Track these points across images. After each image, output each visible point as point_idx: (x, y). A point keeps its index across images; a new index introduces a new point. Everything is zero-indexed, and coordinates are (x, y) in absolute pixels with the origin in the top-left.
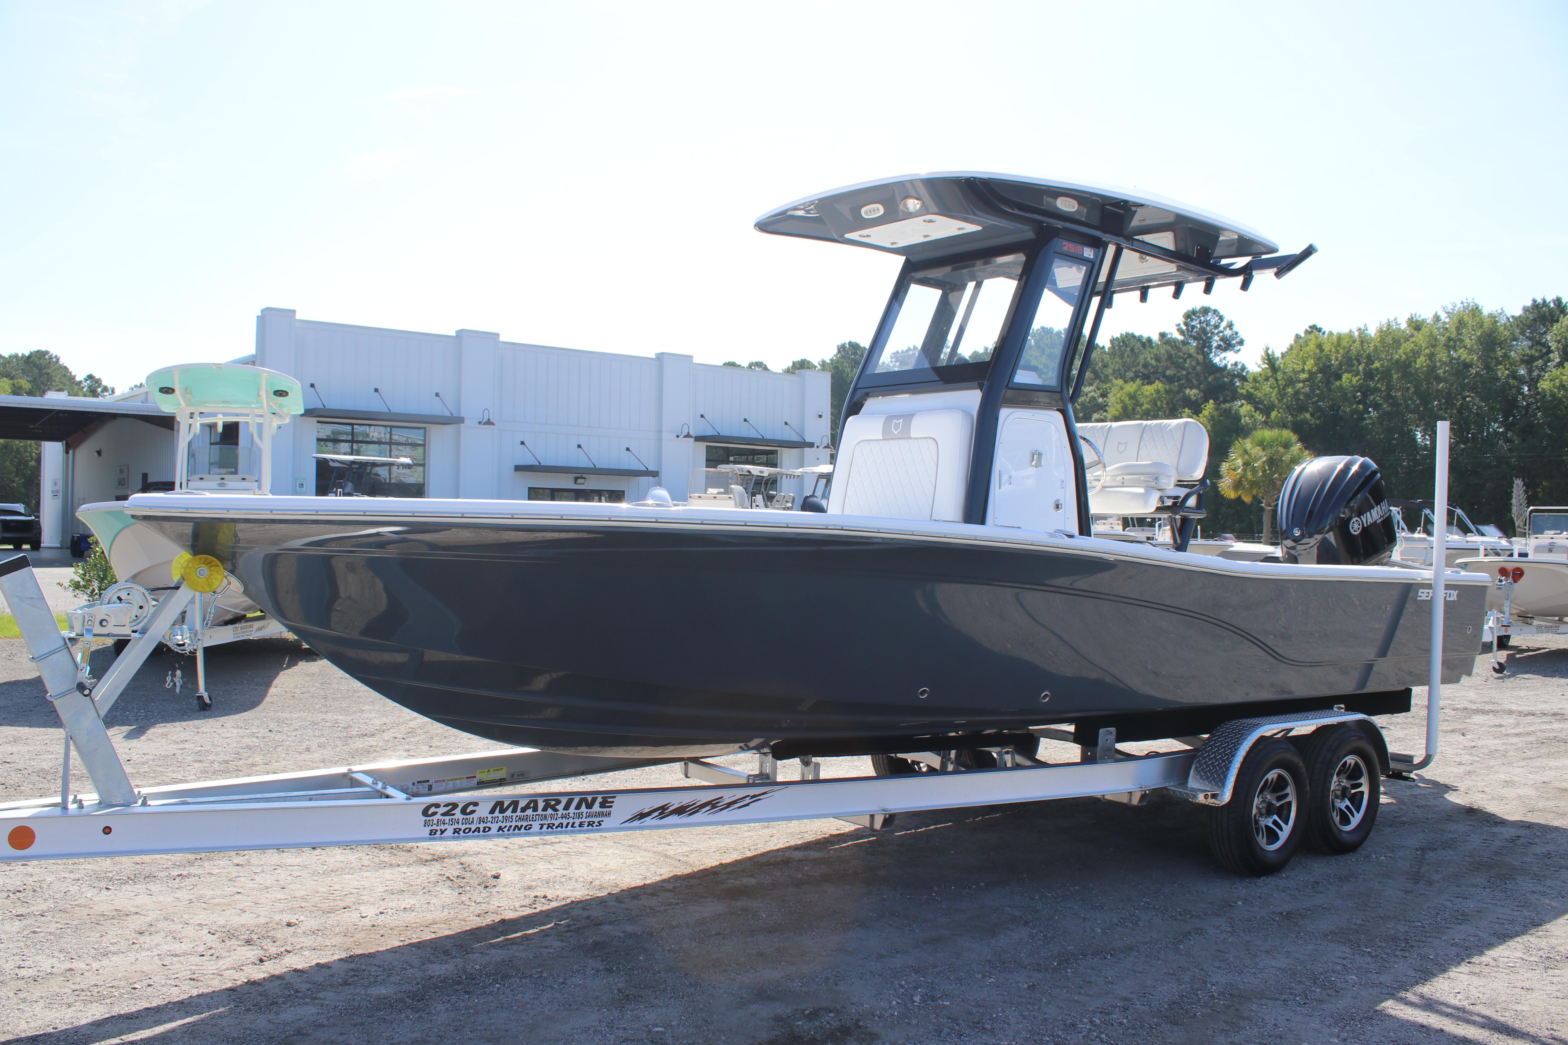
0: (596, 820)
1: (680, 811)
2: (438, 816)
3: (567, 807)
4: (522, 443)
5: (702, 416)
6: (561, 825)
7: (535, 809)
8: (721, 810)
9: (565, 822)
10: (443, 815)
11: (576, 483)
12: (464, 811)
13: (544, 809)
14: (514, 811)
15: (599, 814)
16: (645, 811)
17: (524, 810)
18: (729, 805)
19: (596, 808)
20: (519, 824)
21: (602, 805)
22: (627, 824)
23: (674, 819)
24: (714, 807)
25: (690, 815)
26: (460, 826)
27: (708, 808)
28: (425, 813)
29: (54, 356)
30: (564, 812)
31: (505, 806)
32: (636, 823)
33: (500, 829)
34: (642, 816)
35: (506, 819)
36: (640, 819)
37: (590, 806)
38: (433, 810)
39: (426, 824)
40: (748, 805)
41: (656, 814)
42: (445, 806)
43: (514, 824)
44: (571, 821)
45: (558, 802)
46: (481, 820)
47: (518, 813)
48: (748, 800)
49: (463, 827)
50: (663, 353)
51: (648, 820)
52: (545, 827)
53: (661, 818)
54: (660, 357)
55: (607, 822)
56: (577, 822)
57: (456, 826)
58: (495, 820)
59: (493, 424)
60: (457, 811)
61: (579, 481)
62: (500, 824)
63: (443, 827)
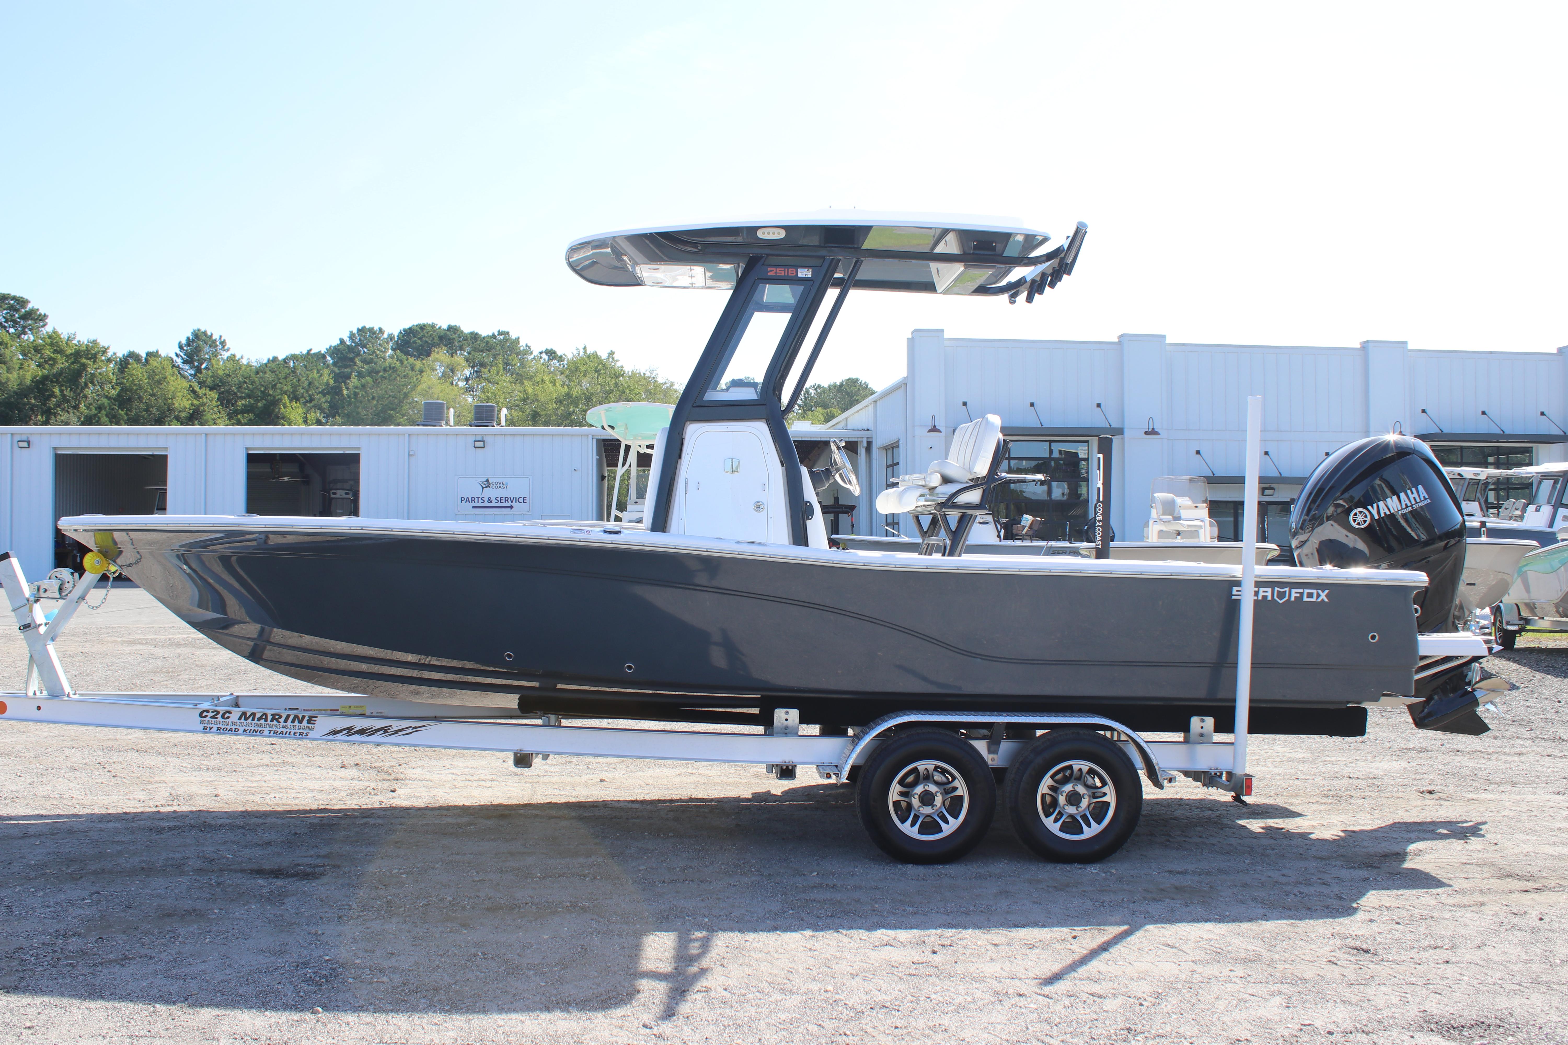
0: (305, 732)
1: (362, 732)
2: (208, 719)
3: (286, 721)
4: (1198, 452)
5: (1424, 411)
6: (282, 733)
7: (266, 720)
8: (391, 735)
9: (285, 731)
10: (211, 717)
11: (1263, 494)
12: (223, 717)
13: (272, 721)
14: (253, 720)
15: (307, 728)
16: (338, 729)
17: (259, 719)
18: (397, 732)
19: (305, 723)
20: (256, 729)
21: (309, 722)
22: (324, 737)
23: (356, 737)
24: (385, 732)
25: (369, 735)
26: (221, 726)
27: (381, 732)
28: (201, 715)
29: (863, 383)
30: (285, 724)
31: (248, 715)
32: (331, 737)
33: (244, 731)
34: (335, 732)
35: (248, 724)
36: (334, 734)
37: (300, 722)
38: (205, 714)
39: (201, 722)
40: (410, 733)
41: (345, 732)
42: (213, 712)
43: (253, 728)
44: (288, 730)
45: (281, 717)
46: (233, 724)
47: (256, 721)
48: (410, 730)
49: (223, 727)
50: (1367, 342)
51: (339, 736)
52: (272, 732)
53: (349, 736)
54: (1365, 345)
55: (312, 734)
56: (293, 731)
57: (218, 726)
58: (241, 725)
59: (1157, 433)
60: (219, 716)
61: (1267, 492)
62: (244, 727)
63: (211, 726)
